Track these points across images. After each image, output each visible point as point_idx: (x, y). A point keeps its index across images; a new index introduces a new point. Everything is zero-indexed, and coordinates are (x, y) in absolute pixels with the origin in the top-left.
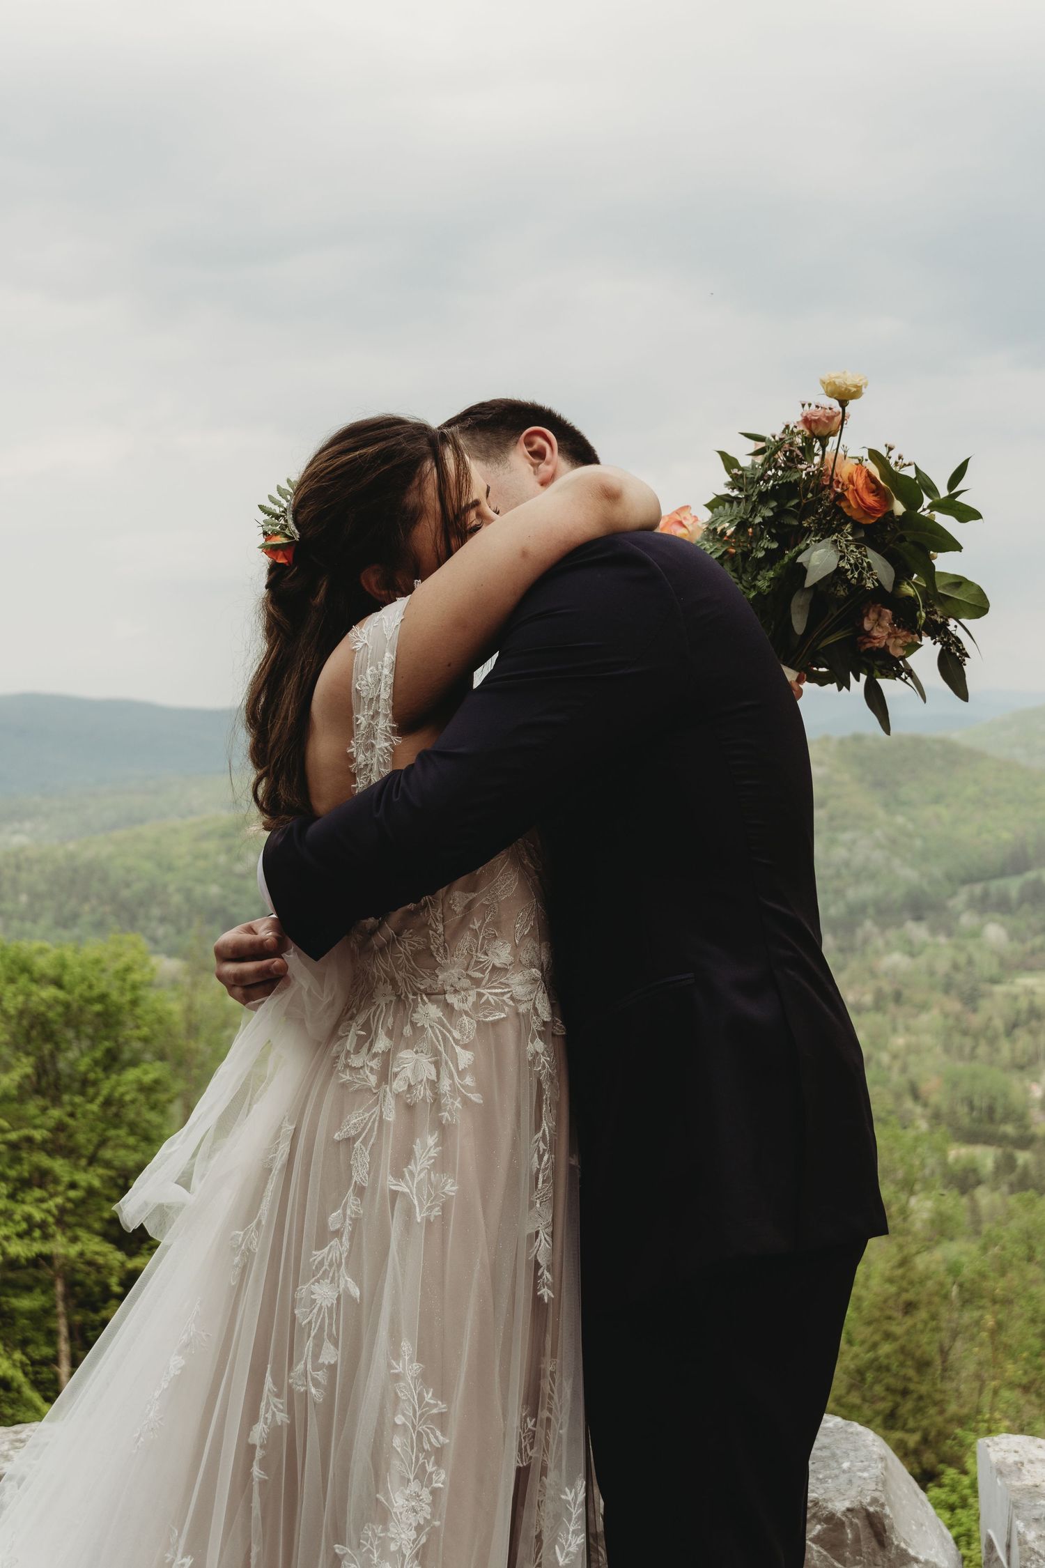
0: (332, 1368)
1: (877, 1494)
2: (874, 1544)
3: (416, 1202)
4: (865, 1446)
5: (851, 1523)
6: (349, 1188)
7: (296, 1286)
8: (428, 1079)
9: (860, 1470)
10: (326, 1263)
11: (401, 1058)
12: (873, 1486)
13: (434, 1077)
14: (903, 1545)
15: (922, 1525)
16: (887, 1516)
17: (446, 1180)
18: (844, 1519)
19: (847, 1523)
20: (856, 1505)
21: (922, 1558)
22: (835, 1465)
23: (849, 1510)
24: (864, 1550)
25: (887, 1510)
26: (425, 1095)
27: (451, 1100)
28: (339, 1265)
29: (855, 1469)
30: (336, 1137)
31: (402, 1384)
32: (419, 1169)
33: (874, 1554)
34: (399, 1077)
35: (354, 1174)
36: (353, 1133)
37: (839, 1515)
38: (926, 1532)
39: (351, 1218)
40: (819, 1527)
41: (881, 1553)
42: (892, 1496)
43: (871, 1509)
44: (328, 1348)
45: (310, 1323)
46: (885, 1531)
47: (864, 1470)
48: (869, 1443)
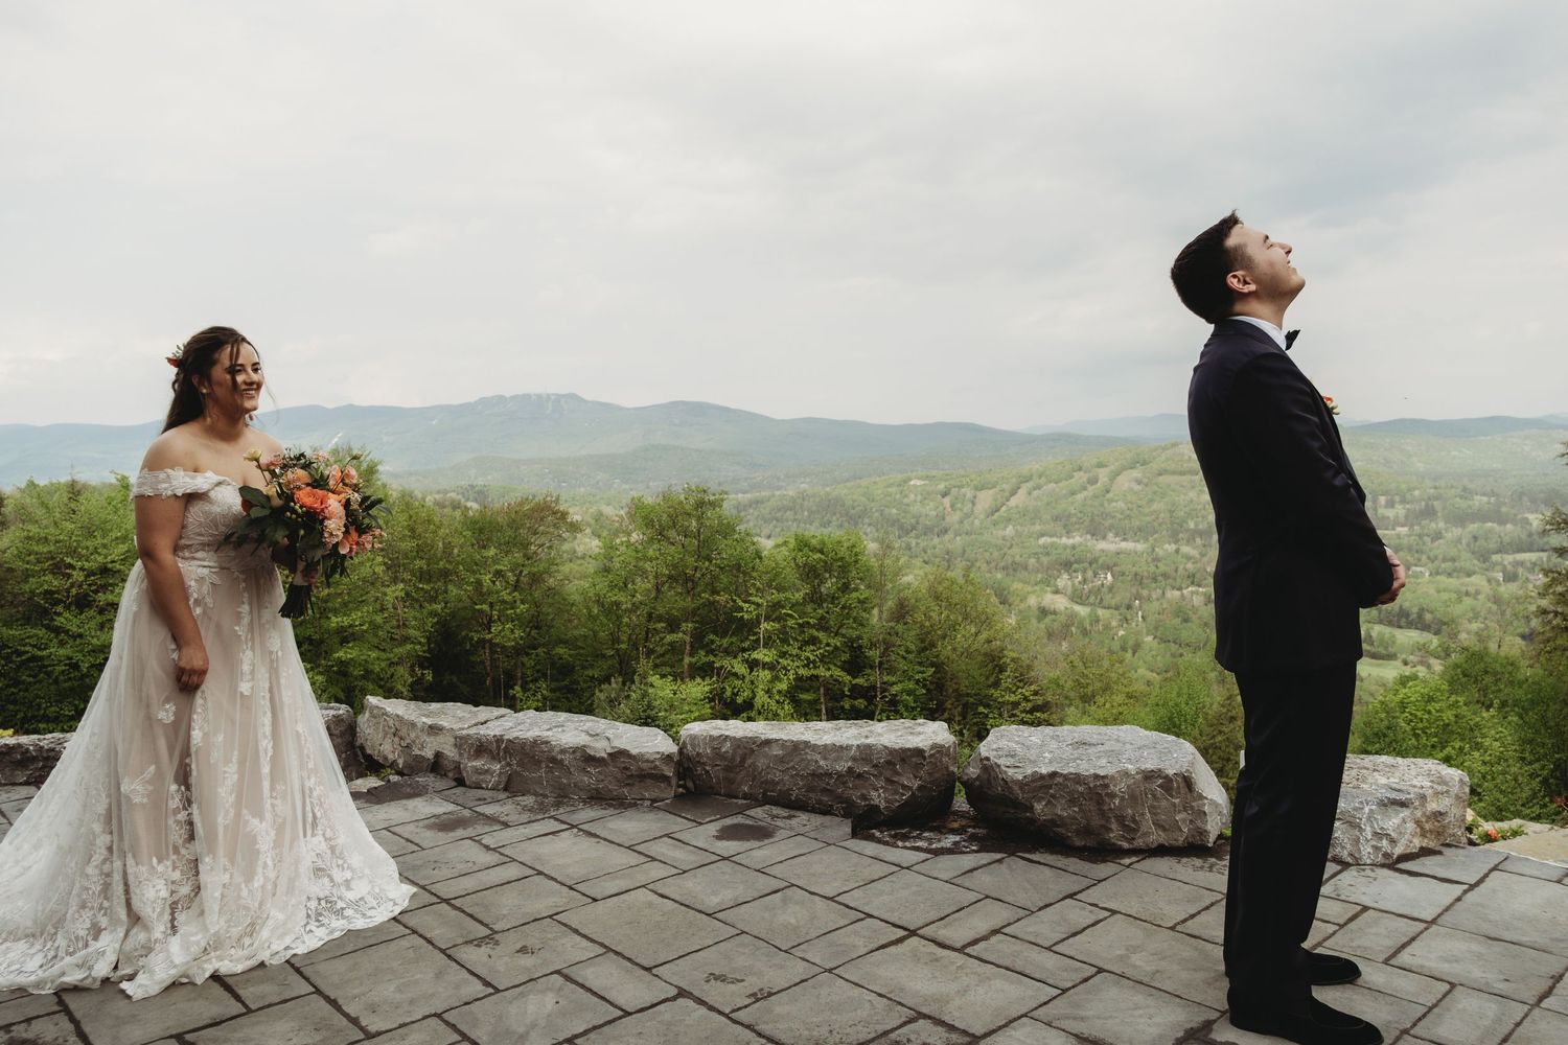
1: (1188, 769)
2: (1187, 790)
4: (1183, 749)
5: (1176, 780)
9: (1180, 758)
12: (1185, 766)
14: (1200, 792)
15: (1210, 784)
16: (1193, 778)
18: (1172, 778)
19: (1174, 780)
20: (1178, 772)
21: (1208, 798)
22: (1170, 756)
23: (1175, 774)
24: (1182, 792)
29: (1178, 757)
33: (1186, 795)
37: (1170, 776)
38: (1212, 787)
40: (1160, 781)
41: (1190, 794)
42: (1195, 770)
43: (1186, 775)
46: (1192, 785)
47: (1182, 758)
48: (1187, 747)
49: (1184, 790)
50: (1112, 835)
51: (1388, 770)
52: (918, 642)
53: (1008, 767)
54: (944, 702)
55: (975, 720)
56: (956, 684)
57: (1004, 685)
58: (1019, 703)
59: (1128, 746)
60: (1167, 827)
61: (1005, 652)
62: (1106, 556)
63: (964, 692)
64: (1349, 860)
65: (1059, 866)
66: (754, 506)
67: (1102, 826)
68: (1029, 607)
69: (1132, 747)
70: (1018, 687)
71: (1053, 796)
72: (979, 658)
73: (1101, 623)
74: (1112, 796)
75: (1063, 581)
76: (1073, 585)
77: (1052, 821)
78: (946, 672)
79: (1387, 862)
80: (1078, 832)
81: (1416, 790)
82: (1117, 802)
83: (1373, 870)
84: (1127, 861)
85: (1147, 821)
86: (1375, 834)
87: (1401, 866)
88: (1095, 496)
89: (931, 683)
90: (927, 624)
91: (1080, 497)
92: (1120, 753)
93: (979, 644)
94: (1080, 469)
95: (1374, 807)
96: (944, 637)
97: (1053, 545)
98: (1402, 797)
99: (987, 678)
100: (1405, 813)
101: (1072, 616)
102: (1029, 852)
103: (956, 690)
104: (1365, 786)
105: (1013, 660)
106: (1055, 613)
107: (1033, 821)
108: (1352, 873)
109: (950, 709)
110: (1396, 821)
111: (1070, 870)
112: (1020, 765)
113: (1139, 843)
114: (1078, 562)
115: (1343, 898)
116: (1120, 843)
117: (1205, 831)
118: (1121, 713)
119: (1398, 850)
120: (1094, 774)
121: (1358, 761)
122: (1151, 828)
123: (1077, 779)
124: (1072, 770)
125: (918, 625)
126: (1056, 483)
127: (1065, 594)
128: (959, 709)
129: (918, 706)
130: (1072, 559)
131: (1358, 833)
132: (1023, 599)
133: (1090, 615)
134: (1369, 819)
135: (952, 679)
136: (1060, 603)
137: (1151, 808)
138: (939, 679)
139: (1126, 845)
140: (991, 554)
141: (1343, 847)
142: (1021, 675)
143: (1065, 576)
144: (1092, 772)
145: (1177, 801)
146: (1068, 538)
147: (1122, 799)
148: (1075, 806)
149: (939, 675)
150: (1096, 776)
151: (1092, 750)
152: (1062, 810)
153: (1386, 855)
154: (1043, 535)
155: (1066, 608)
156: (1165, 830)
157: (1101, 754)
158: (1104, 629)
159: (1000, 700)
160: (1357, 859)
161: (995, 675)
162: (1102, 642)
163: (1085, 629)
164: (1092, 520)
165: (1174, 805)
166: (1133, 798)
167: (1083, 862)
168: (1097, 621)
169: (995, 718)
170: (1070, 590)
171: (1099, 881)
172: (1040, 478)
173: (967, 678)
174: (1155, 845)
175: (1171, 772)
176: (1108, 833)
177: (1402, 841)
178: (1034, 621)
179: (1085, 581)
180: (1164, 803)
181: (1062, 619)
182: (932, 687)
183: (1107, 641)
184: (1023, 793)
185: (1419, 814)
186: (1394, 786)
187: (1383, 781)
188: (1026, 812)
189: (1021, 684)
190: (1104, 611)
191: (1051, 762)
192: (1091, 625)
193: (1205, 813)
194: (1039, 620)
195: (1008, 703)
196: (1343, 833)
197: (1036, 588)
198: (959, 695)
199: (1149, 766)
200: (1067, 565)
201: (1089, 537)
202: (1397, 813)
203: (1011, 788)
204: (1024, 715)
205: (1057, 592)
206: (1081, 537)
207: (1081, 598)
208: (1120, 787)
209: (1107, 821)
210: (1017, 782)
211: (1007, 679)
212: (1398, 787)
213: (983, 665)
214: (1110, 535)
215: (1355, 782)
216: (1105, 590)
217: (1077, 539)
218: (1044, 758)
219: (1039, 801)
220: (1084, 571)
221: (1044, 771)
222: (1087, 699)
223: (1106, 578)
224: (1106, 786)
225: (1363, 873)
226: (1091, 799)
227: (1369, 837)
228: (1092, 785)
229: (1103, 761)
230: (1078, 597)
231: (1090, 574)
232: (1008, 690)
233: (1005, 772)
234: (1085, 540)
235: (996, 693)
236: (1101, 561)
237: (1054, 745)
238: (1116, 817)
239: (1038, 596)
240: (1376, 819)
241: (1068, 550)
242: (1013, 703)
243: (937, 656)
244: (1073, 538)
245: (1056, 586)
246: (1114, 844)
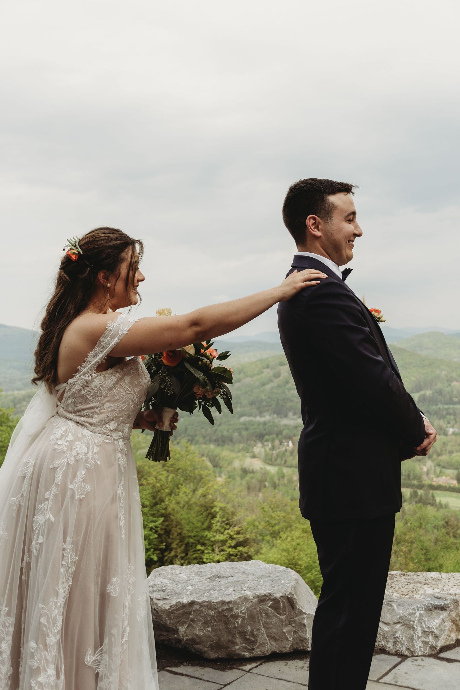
0: (41, 544)
1: (291, 591)
2: (290, 608)
3: (76, 492)
4: (291, 576)
5: (282, 601)
6: (53, 484)
7: (34, 515)
8: (84, 452)
9: (287, 584)
10: (43, 509)
11: (76, 444)
12: (290, 589)
13: (86, 452)
14: (300, 608)
15: (309, 602)
16: (295, 599)
17: (88, 486)
18: (280, 599)
19: (281, 601)
20: (284, 595)
21: (307, 613)
22: (279, 582)
23: (281, 596)
24: (287, 610)
25: (295, 596)
26: (82, 457)
27: (91, 460)
28: (47, 510)
29: (285, 583)
30: (51, 467)
31: (66, 551)
32: (78, 481)
33: (290, 611)
34: (75, 450)
35: (56, 480)
36: (57, 466)
37: (278, 598)
38: (311, 604)
39: (53, 494)
40: (271, 602)
41: (293, 611)
42: (298, 592)
43: (289, 596)
44: (41, 537)
45: (36, 528)
46: (294, 604)
47: (289, 583)
48: (292, 575)
49: (288, 608)
50: (237, 648)
51: (434, 583)
52: (151, 499)
53: (158, 599)
54: (170, 544)
55: (195, 556)
56: (180, 529)
57: (215, 528)
58: (226, 541)
59: (251, 577)
60: (277, 638)
61: (215, 503)
62: (288, 429)
63: (186, 535)
64: (407, 653)
65: (197, 676)
66: (27, 399)
67: (229, 641)
68: (235, 469)
69: (253, 577)
70: (225, 529)
71: (192, 620)
72: (197, 509)
73: (286, 478)
74: (236, 617)
75: (258, 449)
76: (265, 451)
77: (193, 641)
78: (172, 521)
79: (433, 653)
80: (212, 647)
81: (452, 597)
82: (239, 621)
83: (422, 660)
84: (248, 667)
85: (263, 634)
86: (424, 632)
87: (443, 655)
88: (279, 386)
89: (162, 529)
90: (158, 485)
91: (268, 387)
92: (244, 582)
93: (196, 498)
94: (268, 367)
95: (422, 612)
96: (170, 494)
97: (250, 422)
98: (442, 603)
99: (203, 524)
100: (444, 614)
101: (265, 474)
102: (176, 666)
103: (180, 534)
104: (417, 596)
105: (221, 509)
106: (253, 472)
107: (179, 641)
108: (409, 662)
109: (176, 549)
110: (438, 621)
111: (205, 678)
112: (168, 597)
113: (258, 652)
114: (269, 434)
115: (399, 683)
116: (243, 653)
117: (305, 639)
118: (299, 544)
119: (441, 643)
120: (222, 601)
121: (415, 577)
122: (266, 640)
123: (209, 605)
124: (206, 599)
125: (151, 486)
126: (251, 377)
127: (260, 458)
128: (183, 548)
129: (151, 548)
130: (264, 432)
131: (412, 632)
132: (230, 463)
133: (278, 473)
134: (419, 621)
135: (176, 526)
136: (257, 464)
137: (266, 624)
138: (167, 526)
139: (248, 655)
140: (206, 430)
141: (402, 644)
142: (227, 519)
143: (260, 445)
144: (220, 599)
145: (283, 617)
146: (261, 417)
147: (243, 618)
148: (208, 627)
149: (166, 523)
150: (223, 603)
151: (223, 582)
152: (199, 631)
153: (432, 648)
154: (243, 415)
155: (261, 468)
156: (275, 640)
157: (230, 584)
158: (288, 483)
159: (212, 539)
160: (412, 652)
161: (208, 521)
162: (287, 492)
163: (275, 483)
164: (278, 404)
165: (281, 620)
166: (252, 617)
167: (214, 670)
168: (283, 477)
169: (209, 553)
170: (263, 455)
171: (225, 686)
172: (240, 373)
173: (187, 524)
174: (269, 653)
175: (278, 595)
176: (234, 646)
177: (443, 636)
178: (238, 479)
179: (273, 448)
180: (274, 620)
181: (259, 476)
182: (162, 532)
183: (290, 491)
184: (170, 619)
185: (454, 615)
186: (437, 595)
187: (429, 591)
188: (174, 634)
189: (228, 527)
190: (288, 469)
191: (191, 594)
192: (279, 480)
193: (304, 625)
194: (242, 478)
195: (218, 541)
196: (402, 633)
197: (240, 454)
198: (182, 537)
199: (263, 591)
200: (261, 437)
201: (275, 416)
202: (439, 615)
203: (161, 616)
204: (230, 549)
205: (254, 457)
206: (270, 415)
207: (271, 460)
208: (242, 610)
209: (233, 636)
210: (165, 611)
211: (217, 523)
212: (439, 595)
213: (199, 513)
214: (290, 414)
215: (411, 594)
216: (288, 454)
217: (267, 417)
218: (187, 590)
219: (182, 625)
220: (273, 441)
221: (185, 601)
222: (275, 535)
223: (288, 445)
224: (231, 610)
225: (415, 663)
226: (220, 620)
227: (420, 635)
228: (220, 610)
229: (230, 590)
230: (269, 461)
231: (277, 442)
232: (218, 531)
233: (156, 604)
234: (273, 418)
235: (209, 534)
236: (285, 432)
237: (196, 579)
238: (240, 633)
239: (241, 460)
240: (424, 621)
241: (261, 426)
242: (222, 541)
243: (165, 509)
244: (264, 416)
245: (253, 452)
246: (239, 654)
